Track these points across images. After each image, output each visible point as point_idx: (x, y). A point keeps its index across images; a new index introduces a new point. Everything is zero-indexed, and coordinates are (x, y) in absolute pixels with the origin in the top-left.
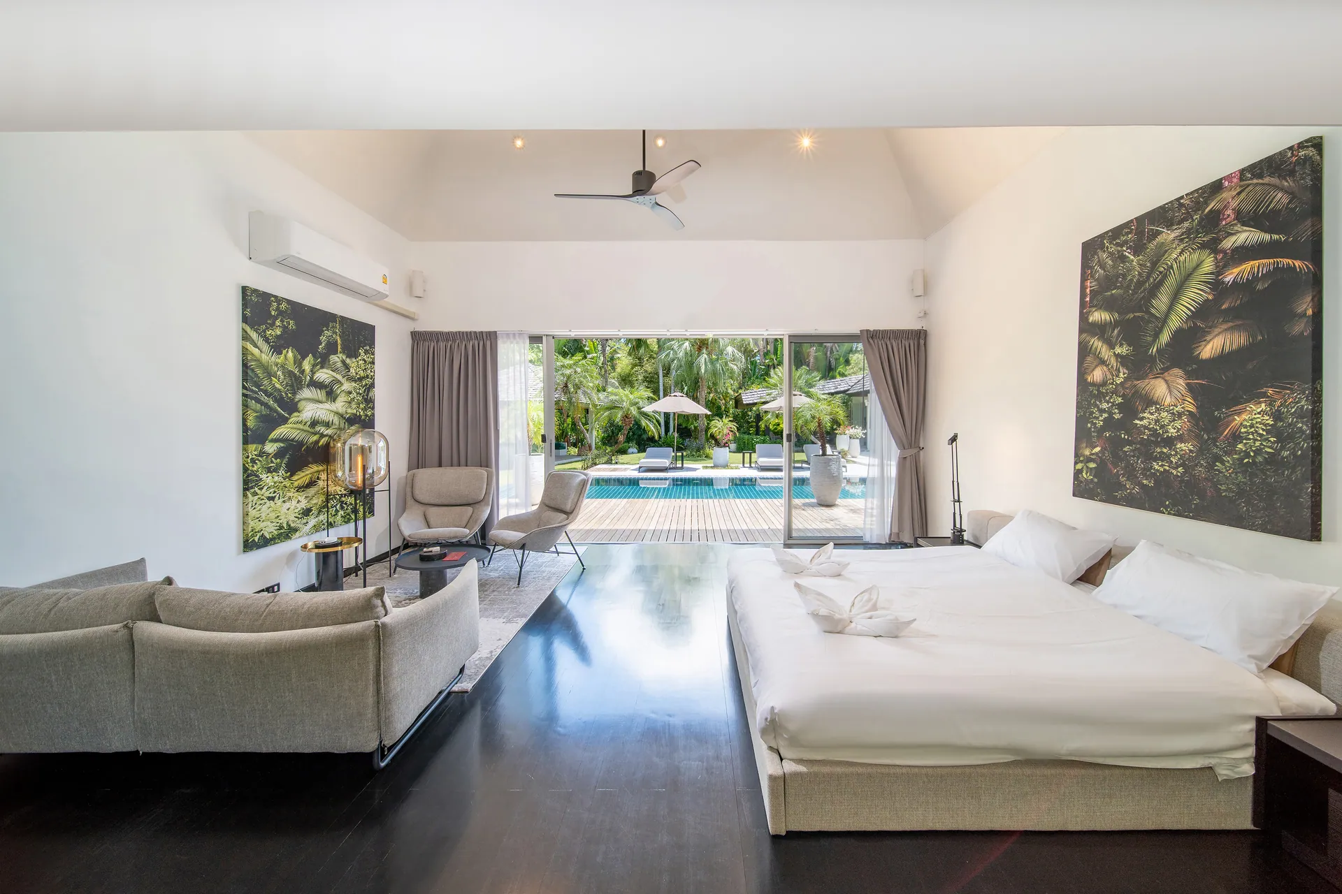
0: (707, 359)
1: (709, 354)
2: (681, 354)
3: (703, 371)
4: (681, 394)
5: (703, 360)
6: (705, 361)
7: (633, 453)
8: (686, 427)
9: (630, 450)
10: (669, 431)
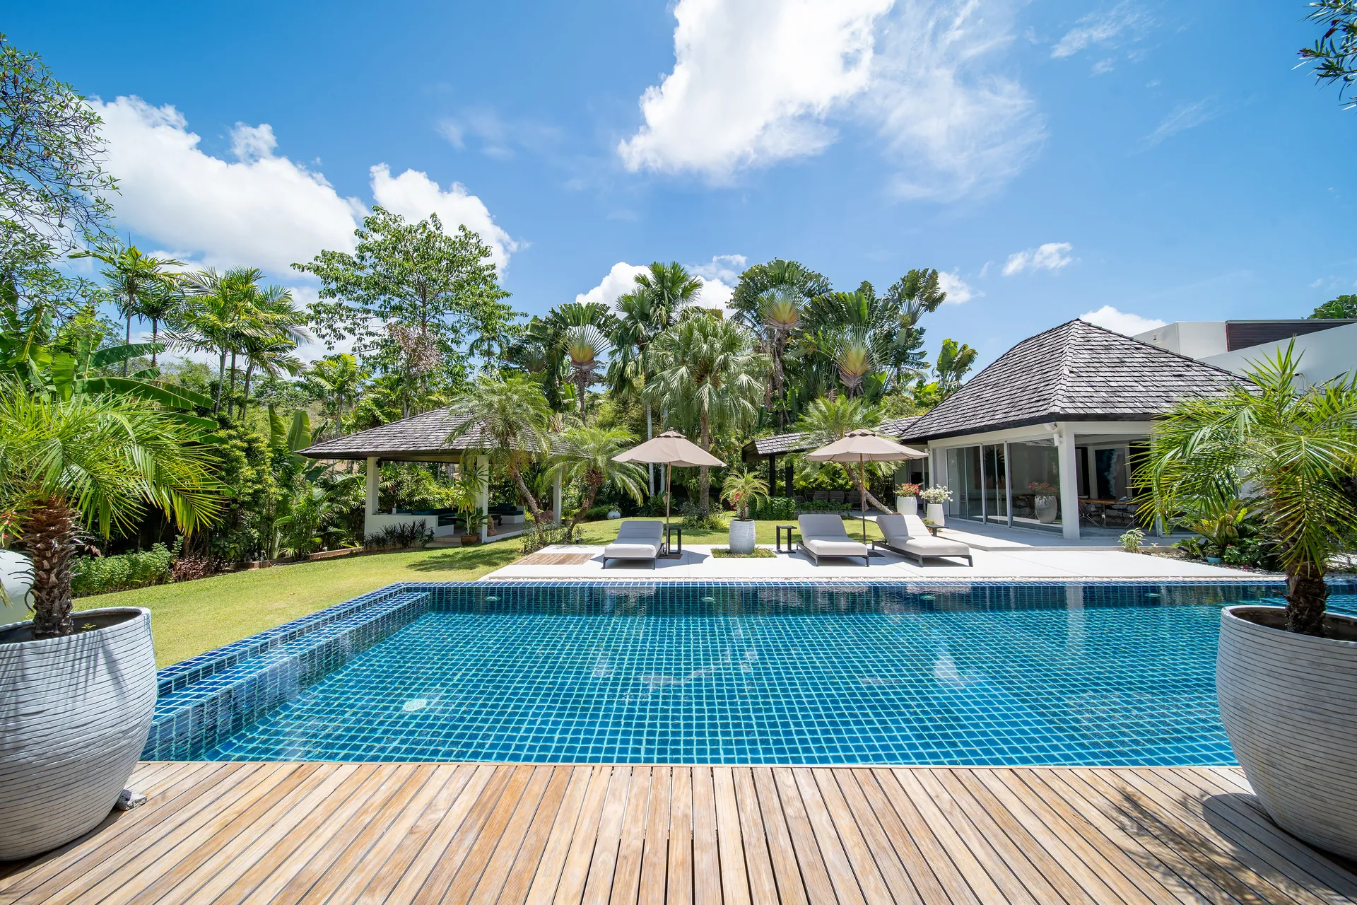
0: (712, 391)
1: (715, 384)
2: (675, 384)
3: (706, 406)
4: (676, 434)
5: (706, 391)
6: (710, 393)
7: (614, 518)
8: (681, 485)
9: (611, 514)
10: (659, 489)
